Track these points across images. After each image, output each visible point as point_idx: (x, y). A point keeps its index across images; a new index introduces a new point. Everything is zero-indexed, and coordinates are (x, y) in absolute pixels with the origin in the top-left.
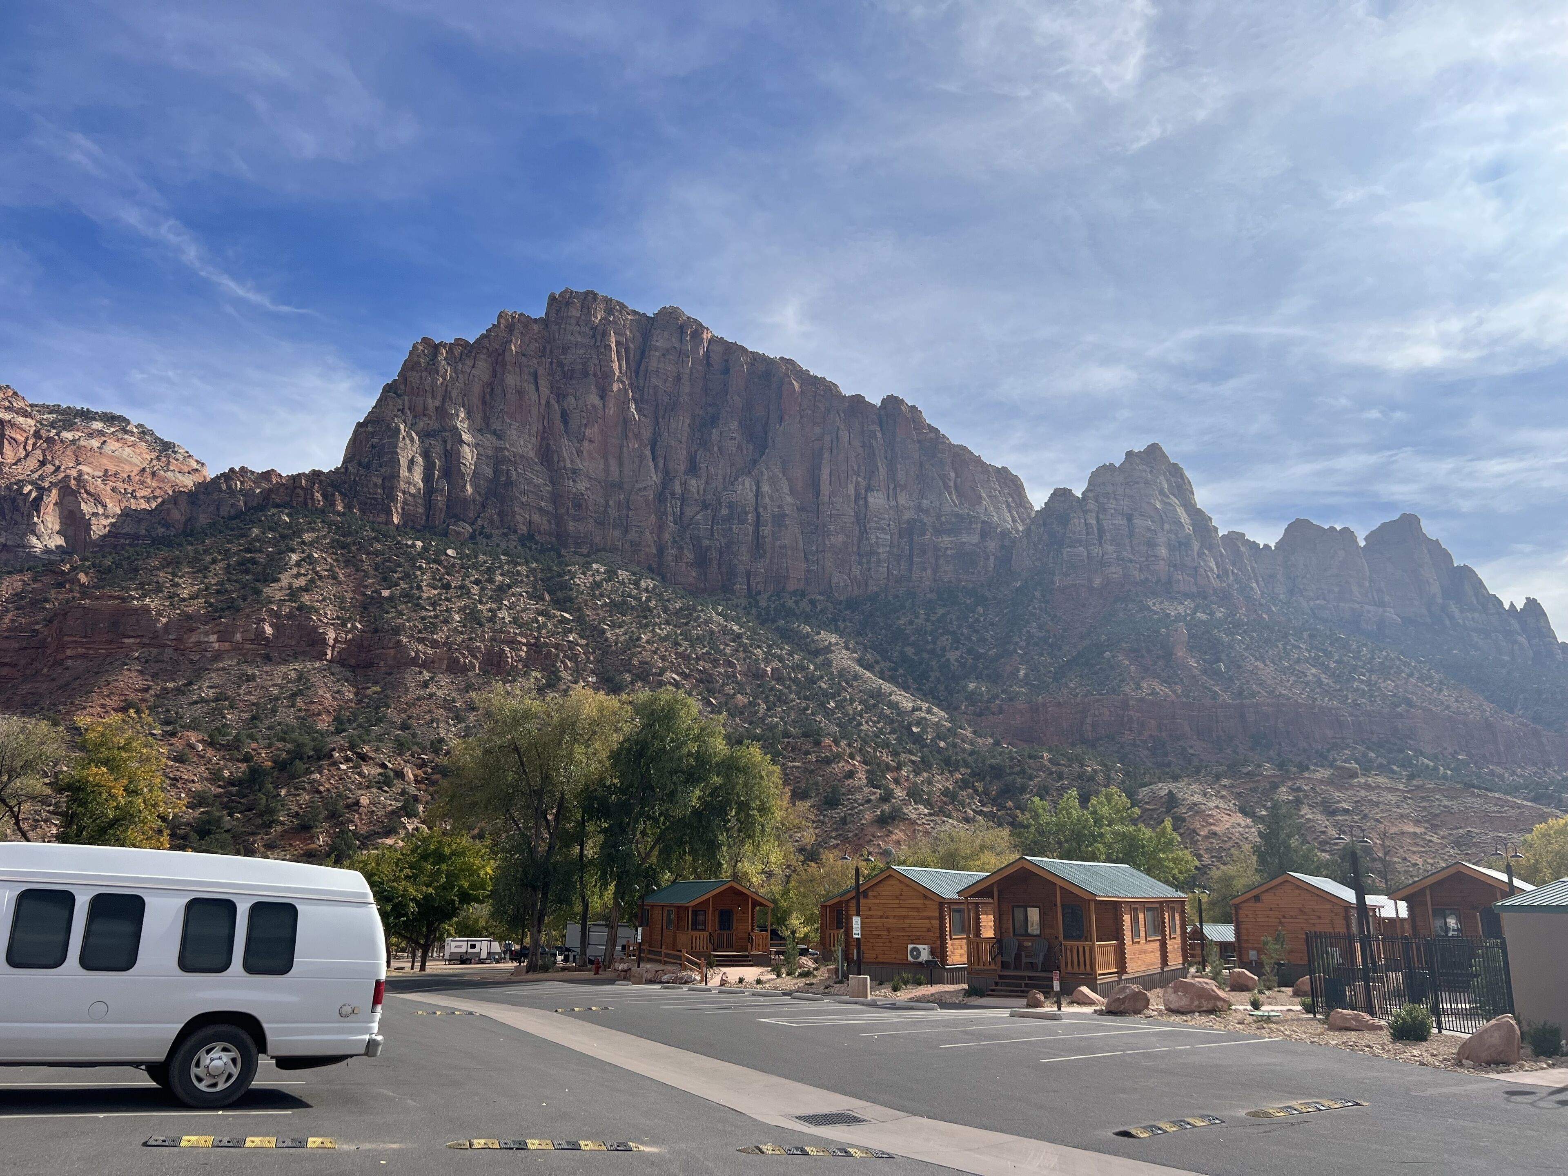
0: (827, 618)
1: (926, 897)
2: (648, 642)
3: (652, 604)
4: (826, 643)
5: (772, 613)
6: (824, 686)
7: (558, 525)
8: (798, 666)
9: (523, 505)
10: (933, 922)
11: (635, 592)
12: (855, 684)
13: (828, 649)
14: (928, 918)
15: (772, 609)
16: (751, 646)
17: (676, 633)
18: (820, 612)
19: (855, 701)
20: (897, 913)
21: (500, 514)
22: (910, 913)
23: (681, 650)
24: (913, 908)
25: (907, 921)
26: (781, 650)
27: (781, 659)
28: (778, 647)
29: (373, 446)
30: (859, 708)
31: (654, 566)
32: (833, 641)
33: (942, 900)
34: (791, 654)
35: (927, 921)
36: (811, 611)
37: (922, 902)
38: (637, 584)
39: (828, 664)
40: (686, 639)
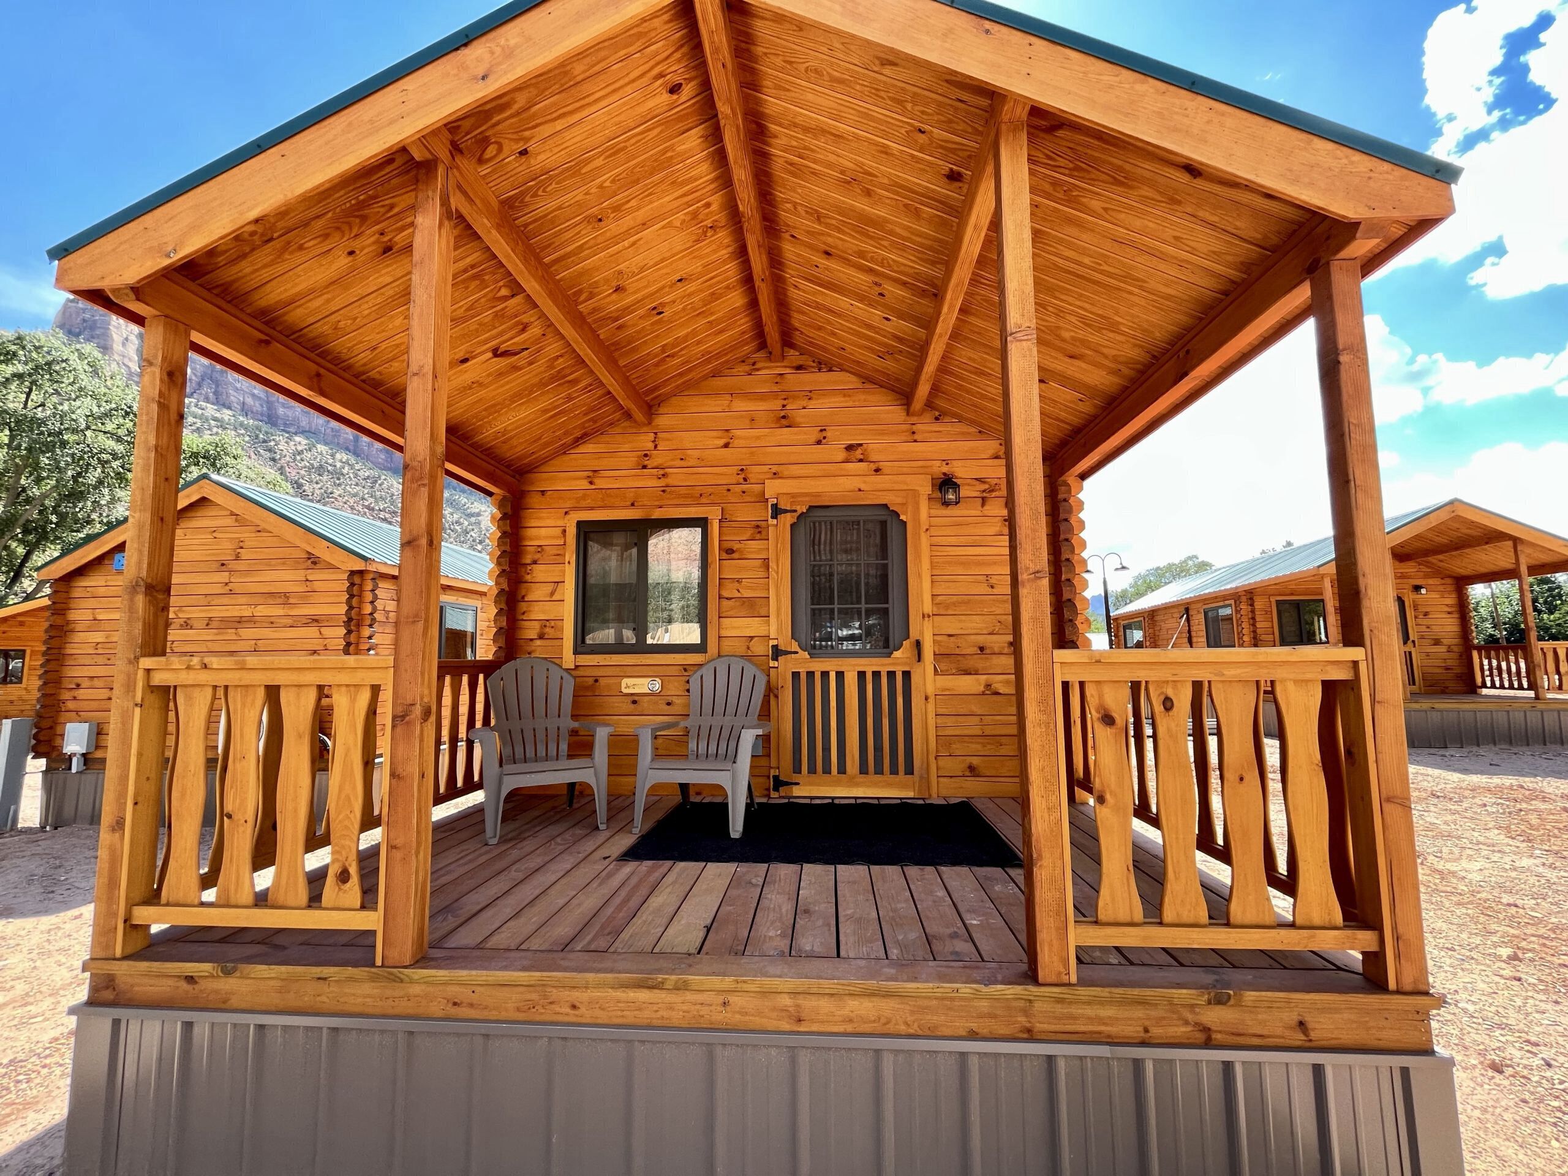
1: (313, 561)
3: (345, 471)
7: (269, 409)
9: (236, 390)
10: (327, 632)
11: (330, 461)
14: (315, 620)
20: (217, 612)
21: (216, 393)
22: (261, 611)
23: (366, 503)
24: (271, 594)
25: (246, 633)
29: (84, 321)
31: (351, 448)
33: (359, 566)
35: (312, 631)
37: (300, 575)
38: (333, 455)
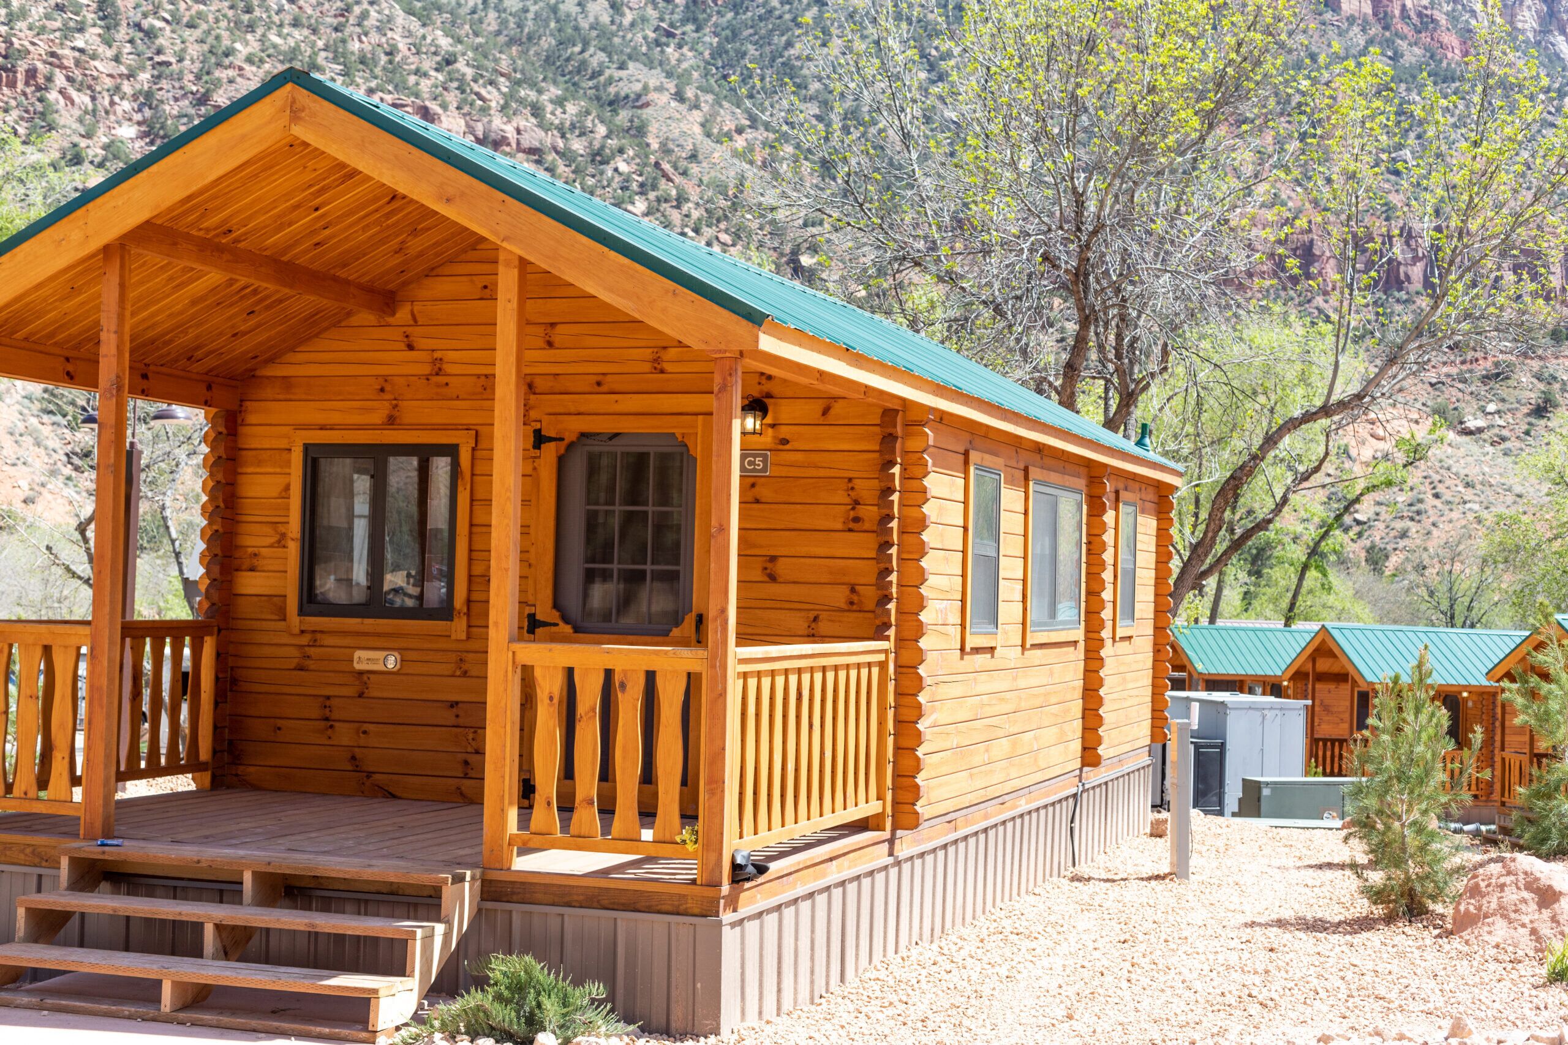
0: (645, 38)
2: (249, 60)
4: (637, 87)
5: (530, 23)
6: (623, 167)
8: (573, 126)
12: (694, 169)
13: (638, 101)
15: (530, 15)
16: (475, 81)
17: (313, 45)
18: (633, 24)
19: (687, 200)
26: (540, 92)
27: (537, 111)
28: (533, 85)
30: (695, 214)
32: (653, 83)
34: (560, 102)
36: (612, 22)
39: (638, 131)
40: (335, 60)
